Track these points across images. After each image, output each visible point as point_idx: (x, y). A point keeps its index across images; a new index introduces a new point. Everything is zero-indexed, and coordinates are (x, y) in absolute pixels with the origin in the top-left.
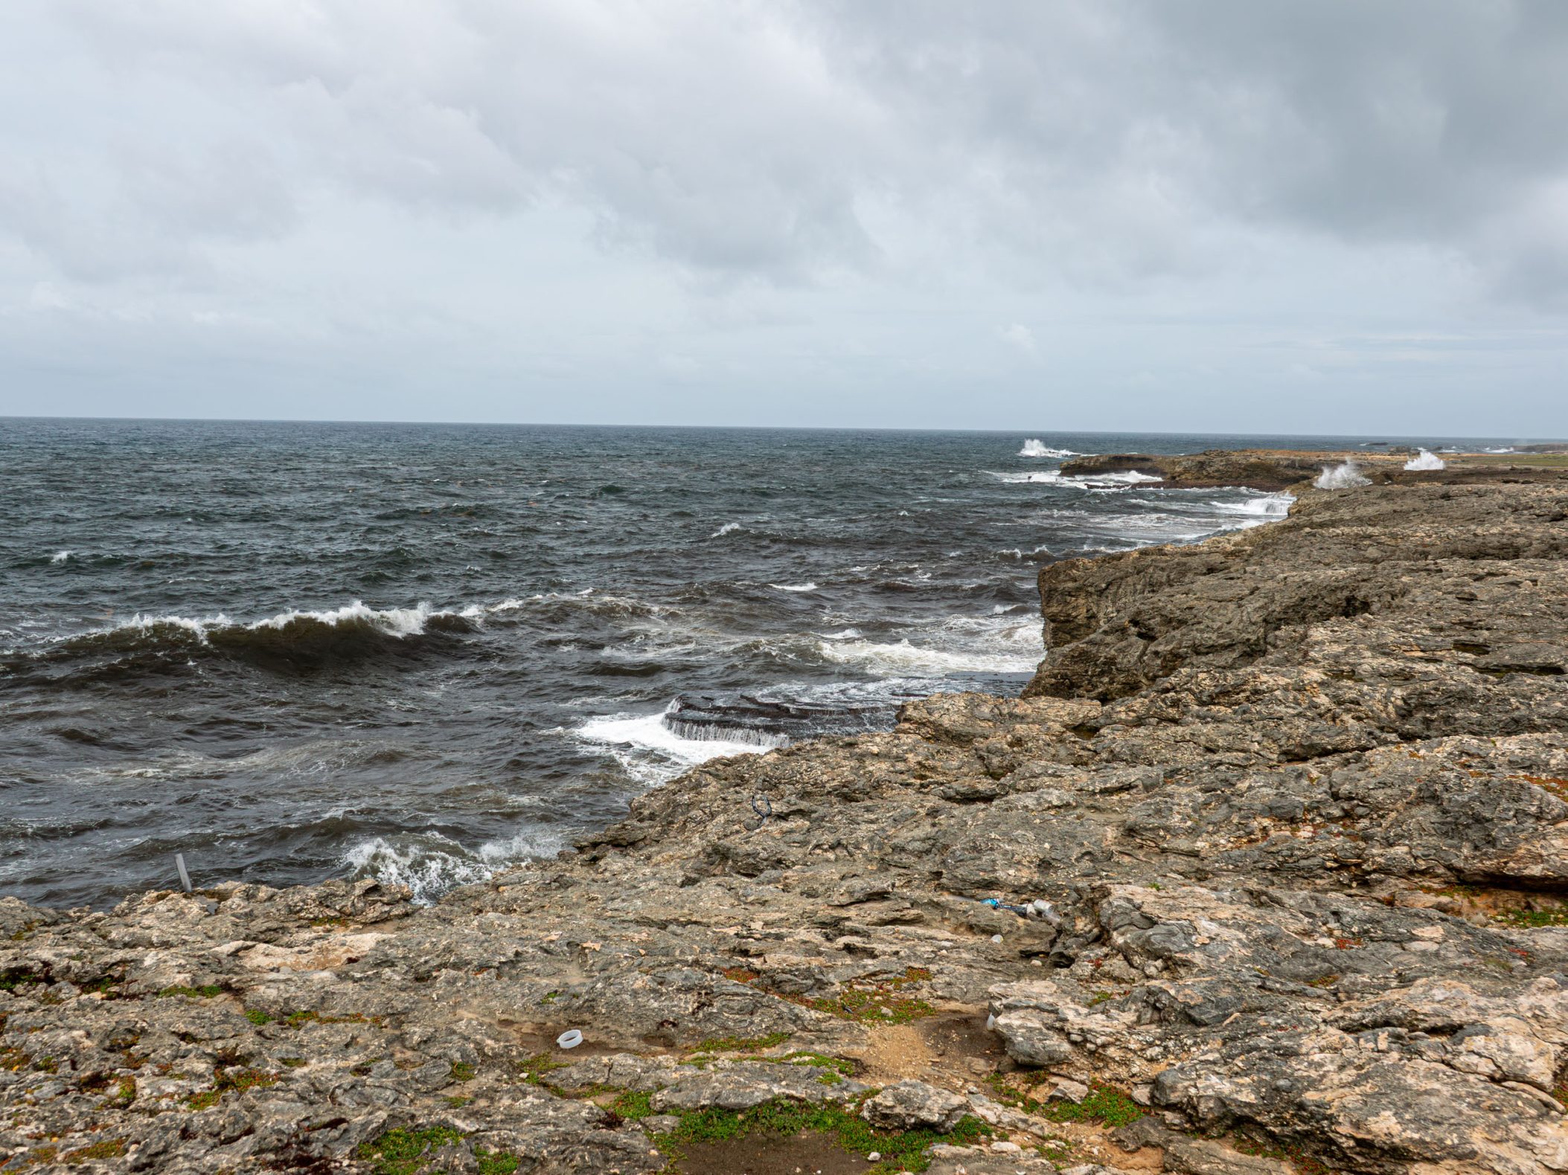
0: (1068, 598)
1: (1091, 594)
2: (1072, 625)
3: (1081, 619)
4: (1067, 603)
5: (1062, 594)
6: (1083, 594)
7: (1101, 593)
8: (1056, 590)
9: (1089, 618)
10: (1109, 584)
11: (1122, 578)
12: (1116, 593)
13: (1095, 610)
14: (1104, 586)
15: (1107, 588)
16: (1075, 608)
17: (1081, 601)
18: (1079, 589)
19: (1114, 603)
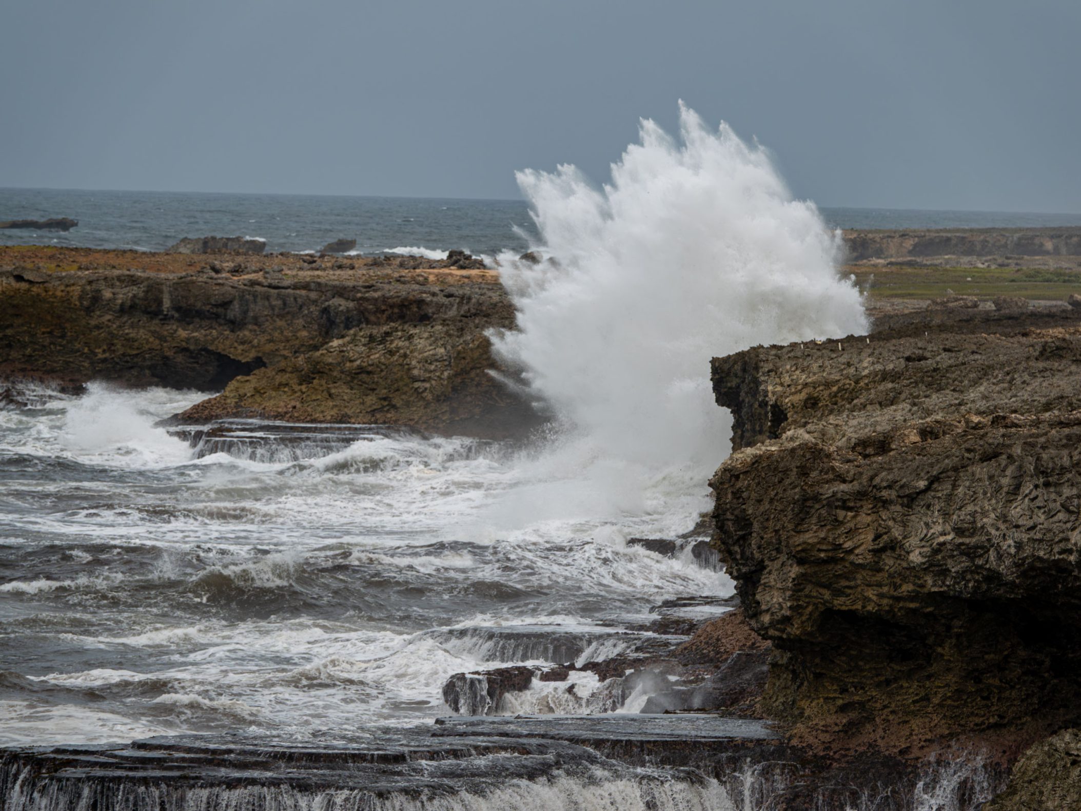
0: (841, 514)
1: (886, 503)
2: (839, 569)
3: (862, 556)
4: (838, 523)
5: (829, 505)
6: (867, 506)
7: (911, 499)
8: (816, 498)
9: (877, 552)
10: (934, 480)
11: (955, 469)
12: (950, 497)
13: (897, 533)
14: (922, 484)
15: (928, 489)
16: (850, 533)
17: (864, 518)
18: (861, 495)
19: (946, 515)
